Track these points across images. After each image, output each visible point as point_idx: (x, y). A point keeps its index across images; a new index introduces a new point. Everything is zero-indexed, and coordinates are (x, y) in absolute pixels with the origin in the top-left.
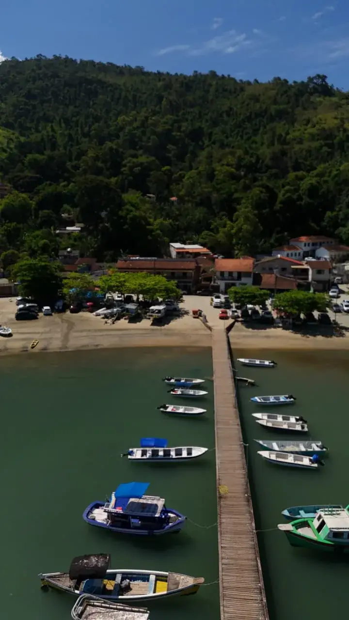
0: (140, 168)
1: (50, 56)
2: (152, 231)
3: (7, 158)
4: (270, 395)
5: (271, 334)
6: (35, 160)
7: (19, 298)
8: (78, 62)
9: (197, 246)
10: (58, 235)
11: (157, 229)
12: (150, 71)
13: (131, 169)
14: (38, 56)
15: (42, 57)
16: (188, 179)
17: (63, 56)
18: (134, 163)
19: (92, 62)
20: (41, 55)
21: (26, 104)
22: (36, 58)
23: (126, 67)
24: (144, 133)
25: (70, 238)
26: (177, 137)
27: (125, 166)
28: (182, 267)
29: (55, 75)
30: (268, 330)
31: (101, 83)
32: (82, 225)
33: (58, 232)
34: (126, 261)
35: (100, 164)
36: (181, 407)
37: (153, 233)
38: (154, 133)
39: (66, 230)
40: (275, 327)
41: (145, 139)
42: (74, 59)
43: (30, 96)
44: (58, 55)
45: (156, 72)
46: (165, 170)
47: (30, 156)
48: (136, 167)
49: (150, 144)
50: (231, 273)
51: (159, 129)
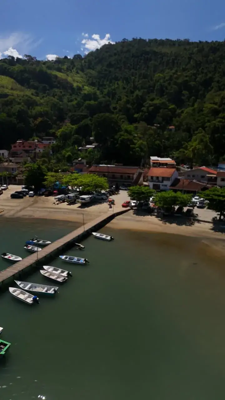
0: (153, 107)
1: (130, 39)
2: (134, 148)
3: (77, 104)
4: (76, 257)
5: (143, 219)
6: (90, 105)
7: (24, 186)
8: (147, 40)
9: (169, 159)
10: (80, 150)
11: (137, 147)
12: (194, 41)
13: (148, 107)
14: (123, 40)
15: (126, 40)
16: (186, 113)
17: (138, 38)
18: (150, 104)
19: (156, 40)
20: (125, 39)
21: (106, 70)
22: (123, 41)
23: (178, 40)
24: (169, 84)
25: (86, 152)
26: (193, 85)
27: (144, 106)
28: (128, 172)
29: (128, 51)
30: (146, 217)
31: (155, 53)
32: (96, 144)
33: (80, 148)
34: (96, 167)
35: (129, 106)
36: (14, 256)
37: (134, 150)
38: (176, 84)
39: (86, 147)
40: (151, 215)
41: (169, 88)
42: (144, 39)
43: (110, 65)
44: (135, 38)
45: (198, 41)
46: (171, 109)
47: (87, 102)
48: (150, 107)
49: (172, 91)
50: (158, 178)
51: (180, 81)
